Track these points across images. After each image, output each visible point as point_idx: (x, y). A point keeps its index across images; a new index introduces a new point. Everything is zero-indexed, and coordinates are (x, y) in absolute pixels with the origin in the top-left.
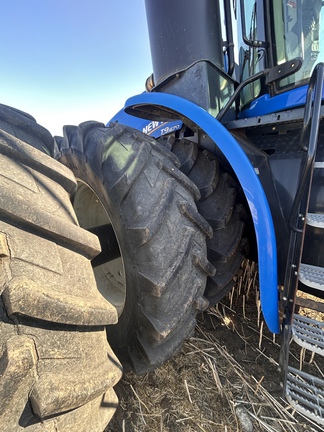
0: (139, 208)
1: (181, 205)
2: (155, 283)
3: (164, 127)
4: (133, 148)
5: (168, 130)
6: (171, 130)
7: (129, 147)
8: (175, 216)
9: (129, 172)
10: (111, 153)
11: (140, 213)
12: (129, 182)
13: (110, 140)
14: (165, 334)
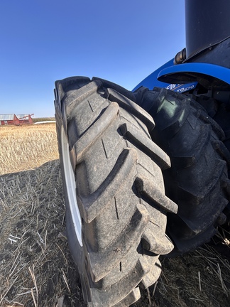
0: (185, 143)
1: (215, 144)
2: (195, 195)
3: (180, 88)
4: (176, 103)
5: (183, 90)
6: (186, 90)
7: (174, 103)
8: (210, 151)
9: (181, 119)
10: (163, 107)
11: (186, 147)
12: (181, 125)
13: (163, 98)
14: (197, 232)
